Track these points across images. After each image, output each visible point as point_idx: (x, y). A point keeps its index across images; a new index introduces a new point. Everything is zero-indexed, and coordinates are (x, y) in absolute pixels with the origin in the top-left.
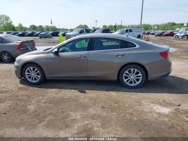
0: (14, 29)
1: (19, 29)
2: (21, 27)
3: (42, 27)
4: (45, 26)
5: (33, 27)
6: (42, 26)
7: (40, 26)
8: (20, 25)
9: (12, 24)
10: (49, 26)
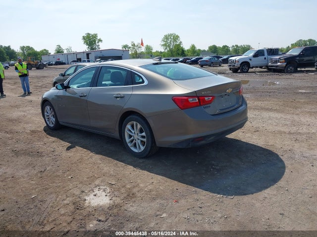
0: (182, 52)
1: (190, 54)
2: (193, 50)
3: (226, 48)
4: (233, 46)
5: (214, 49)
6: (228, 47)
7: (225, 47)
8: (193, 47)
9: (182, 46)
10: (239, 45)
